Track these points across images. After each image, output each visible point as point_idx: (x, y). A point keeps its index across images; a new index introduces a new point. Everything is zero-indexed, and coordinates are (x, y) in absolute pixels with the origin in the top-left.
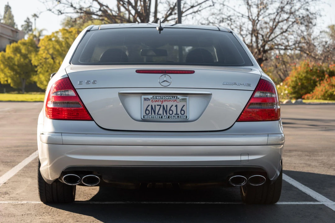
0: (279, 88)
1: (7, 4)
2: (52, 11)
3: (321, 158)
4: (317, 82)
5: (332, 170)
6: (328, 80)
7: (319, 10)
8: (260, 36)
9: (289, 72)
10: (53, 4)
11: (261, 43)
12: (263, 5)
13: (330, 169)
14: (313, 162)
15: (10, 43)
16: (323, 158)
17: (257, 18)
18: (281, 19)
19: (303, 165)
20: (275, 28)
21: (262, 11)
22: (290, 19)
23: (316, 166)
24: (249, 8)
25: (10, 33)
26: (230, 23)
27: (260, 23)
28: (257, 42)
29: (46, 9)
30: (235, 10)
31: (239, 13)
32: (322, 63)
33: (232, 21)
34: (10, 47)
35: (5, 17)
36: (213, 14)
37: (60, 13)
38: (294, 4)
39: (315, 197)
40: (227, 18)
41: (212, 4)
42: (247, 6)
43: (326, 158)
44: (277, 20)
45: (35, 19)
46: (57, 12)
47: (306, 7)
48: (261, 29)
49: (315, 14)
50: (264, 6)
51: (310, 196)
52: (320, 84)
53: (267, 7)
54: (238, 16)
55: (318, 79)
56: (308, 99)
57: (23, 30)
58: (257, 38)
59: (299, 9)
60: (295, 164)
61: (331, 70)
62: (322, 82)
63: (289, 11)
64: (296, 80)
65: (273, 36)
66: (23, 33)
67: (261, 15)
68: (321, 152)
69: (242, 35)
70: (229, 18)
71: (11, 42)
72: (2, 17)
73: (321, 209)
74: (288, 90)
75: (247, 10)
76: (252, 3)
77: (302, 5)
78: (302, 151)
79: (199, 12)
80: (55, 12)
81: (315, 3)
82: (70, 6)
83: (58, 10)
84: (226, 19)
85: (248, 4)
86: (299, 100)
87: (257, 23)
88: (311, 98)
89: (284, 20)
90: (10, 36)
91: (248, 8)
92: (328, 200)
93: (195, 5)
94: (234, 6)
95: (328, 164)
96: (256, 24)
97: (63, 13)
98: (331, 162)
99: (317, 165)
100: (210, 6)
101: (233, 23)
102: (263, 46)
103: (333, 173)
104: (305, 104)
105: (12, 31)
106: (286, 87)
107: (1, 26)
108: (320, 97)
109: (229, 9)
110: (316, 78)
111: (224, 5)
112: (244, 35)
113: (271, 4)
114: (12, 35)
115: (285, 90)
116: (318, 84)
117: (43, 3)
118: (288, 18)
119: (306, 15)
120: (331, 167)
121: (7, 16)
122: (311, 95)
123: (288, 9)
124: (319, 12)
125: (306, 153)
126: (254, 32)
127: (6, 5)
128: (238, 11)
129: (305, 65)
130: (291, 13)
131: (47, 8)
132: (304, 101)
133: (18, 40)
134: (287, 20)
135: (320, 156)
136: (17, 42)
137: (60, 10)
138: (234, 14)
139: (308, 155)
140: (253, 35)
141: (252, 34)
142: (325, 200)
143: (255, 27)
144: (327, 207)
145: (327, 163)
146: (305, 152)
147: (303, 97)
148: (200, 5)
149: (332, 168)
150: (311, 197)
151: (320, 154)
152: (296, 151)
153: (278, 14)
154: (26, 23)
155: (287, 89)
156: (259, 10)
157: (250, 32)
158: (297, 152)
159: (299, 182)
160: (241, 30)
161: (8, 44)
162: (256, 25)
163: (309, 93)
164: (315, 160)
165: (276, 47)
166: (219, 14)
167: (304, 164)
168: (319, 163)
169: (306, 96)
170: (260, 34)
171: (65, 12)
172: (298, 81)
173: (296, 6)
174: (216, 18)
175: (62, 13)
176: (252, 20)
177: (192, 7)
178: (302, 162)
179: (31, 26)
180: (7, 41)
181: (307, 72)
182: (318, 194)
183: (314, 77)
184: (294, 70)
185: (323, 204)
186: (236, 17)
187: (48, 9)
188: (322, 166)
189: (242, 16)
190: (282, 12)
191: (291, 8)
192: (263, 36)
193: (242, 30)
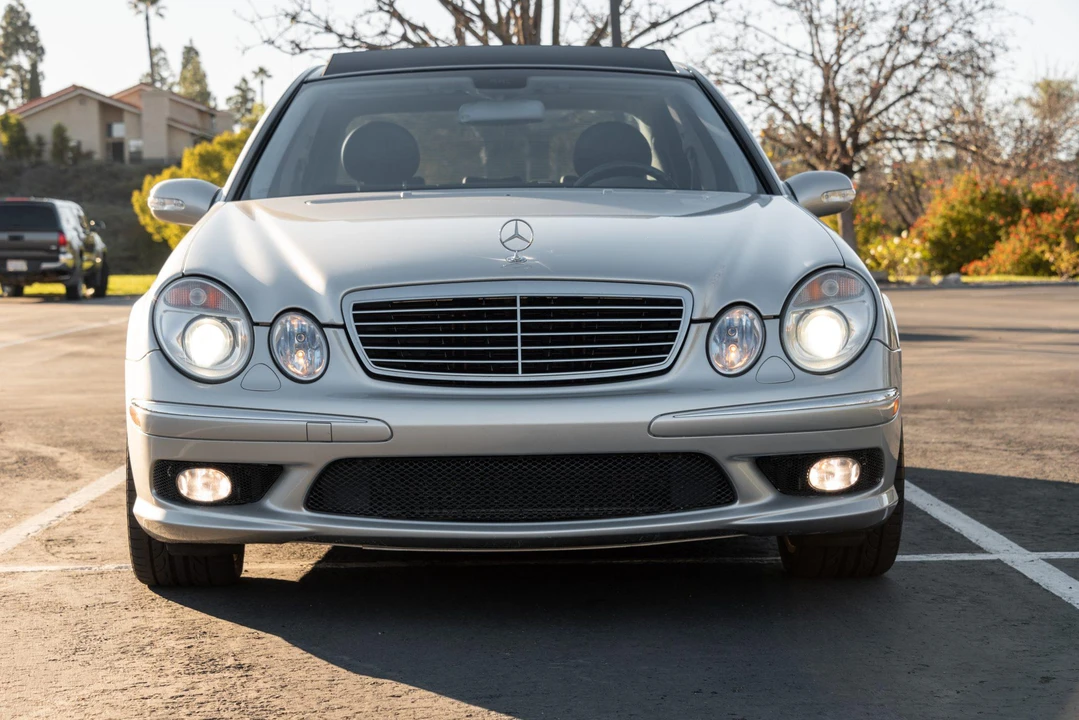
0: (899, 246)
1: (188, 44)
2: (277, 44)
3: (1001, 426)
4: (1000, 227)
5: (1030, 460)
6: (1029, 222)
7: (1002, 35)
8: (845, 108)
9: (925, 205)
10: (278, 25)
11: (847, 124)
12: (852, 22)
13: (1026, 456)
14: (978, 438)
15: (195, 143)
16: (1007, 424)
17: (834, 58)
18: (899, 61)
19: (948, 446)
20: (886, 84)
21: (849, 41)
22: (923, 61)
23: (987, 449)
24: (814, 32)
25: (195, 119)
26: (764, 74)
27: (842, 71)
28: (837, 123)
29: (260, 41)
30: (775, 39)
31: (788, 46)
32: (1013, 178)
33: (770, 67)
34: (192, 154)
35: (183, 79)
36: (719, 51)
37: (297, 50)
38: (935, 20)
39: (976, 537)
40: (757, 61)
41: (709, 19)
42: (808, 26)
43: (1015, 425)
44: (888, 64)
45: (262, 82)
46: (288, 48)
47: (967, 27)
48: (846, 89)
49: (990, 44)
50: (853, 26)
51: (962, 536)
52: (1008, 234)
53: (863, 29)
54: (785, 55)
55: (1001, 222)
56: (977, 273)
57: (230, 110)
58: (836, 111)
59: (949, 31)
60: (927, 443)
61: (1038, 196)
62: (1012, 229)
63: (920, 38)
64: (945, 224)
65: (879, 105)
66: (229, 119)
67: (845, 51)
68: (1003, 409)
69: (795, 105)
70: (762, 61)
71: (198, 139)
72: (177, 79)
73: (993, 573)
74: (921, 251)
75: (808, 39)
76: (821, 17)
77: (957, 22)
78: (950, 408)
79: (673, 41)
80: (283, 48)
81: (991, 16)
82: (322, 30)
83: (292, 42)
84: (752, 62)
85: (811, 20)
86: (953, 276)
87: (836, 72)
88: (983, 271)
89: (909, 64)
90: (195, 127)
91: (811, 34)
92: (1016, 546)
93: (660, 21)
94: (775, 29)
95: (1020, 442)
96: (832, 74)
97: (306, 49)
98: (1030, 438)
99: (990, 446)
100: (704, 23)
101: (771, 73)
102: (854, 133)
103: (1033, 467)
104: (967, 286)
105: (200, 112)
106: (917, 241)
107: (171, 100)
108: (1009, 268)
109: (760, 35)
110: (997, 218)
111: (746, 26)
112: (802, 103)
113: (873, 19)
114: (199, 125)
115: (914, 250)
116: (1001, 233)
117: (252, 22)
118: (920, 56)
119: (967, 48)
120: (1028, 450)
121: (188, 75)
122: (985, 263)
123: (917, 34)
124: (1002, 38)
125: (961, 413)
126: (829, 98)
127: (186, 48)
128: (785, 41)
129: (968, 182)
130: (926, 44)
131: (262, 37)
132: (964, 279)
133: (215, 135)
134: (915, 63)
135: (1000, 421)
136: (210, 140)
137: (297, 42)
138: (775, 49)
139: (964, 420)
140: (827, 106)
141: (822, 102)
142: (1005, 548)
143: (830, 81)
144: (1011, 568)
145: (1018, 440)
146: (958, 409)
147: (963, 270)
148: (677, 20)
149: (1032, 452)
150: (966, 538)
151: (1000, 414)
152: (932, 407)
153: (891, 47)
154: (239, 92)
155: (920, 248)
156: (842, 38)
157: (819, 97)
158: (935, 411)
159: (933, 495)
160: (794, 90)
161: (188, 146)
162: (834, 78)
163: (980, 258)
164: (985, 431)
165: (890, 135)
166: (736, 50)
167: (951, 443)
168: (994, 441)
169: (971, 267)
170: (844, 101)
171: (309, 46)
172: (949, 226)
173: (939, 23)
174: (725, 61)
175: (302, 50)
176: (822, 64)
177: (655, 25)
178: (946, 437)
179: (252, 100)
180: (189, 139)
181: (972, 202)
182: (985, 527)
183: (992, 216)
184: (938, 199)
185: (999, 560)
186: (781, 56)
187: (266, 38)
188: (1003, 447)
189: (797, 55)
190: (904, 41)
191: (927, 30)
192: (852, 106)
193: (798, 91)
